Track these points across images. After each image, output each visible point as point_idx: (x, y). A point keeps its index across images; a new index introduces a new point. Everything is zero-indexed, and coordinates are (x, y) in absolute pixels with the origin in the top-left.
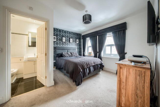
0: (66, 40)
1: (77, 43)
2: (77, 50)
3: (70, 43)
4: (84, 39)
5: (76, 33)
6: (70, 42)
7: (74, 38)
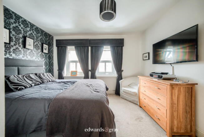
0: (10, 37)
1: (44, 51)
2: (44, 67)
3: (25, 49)
4: (61, 47)
5: (42, 31)
6: (27, 46)
7: (37, 40)
